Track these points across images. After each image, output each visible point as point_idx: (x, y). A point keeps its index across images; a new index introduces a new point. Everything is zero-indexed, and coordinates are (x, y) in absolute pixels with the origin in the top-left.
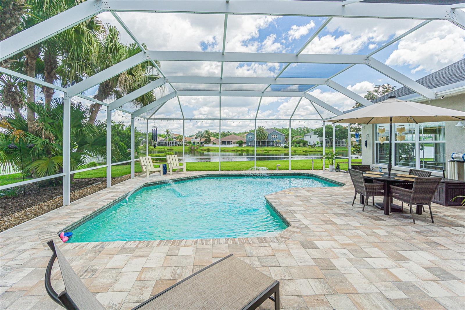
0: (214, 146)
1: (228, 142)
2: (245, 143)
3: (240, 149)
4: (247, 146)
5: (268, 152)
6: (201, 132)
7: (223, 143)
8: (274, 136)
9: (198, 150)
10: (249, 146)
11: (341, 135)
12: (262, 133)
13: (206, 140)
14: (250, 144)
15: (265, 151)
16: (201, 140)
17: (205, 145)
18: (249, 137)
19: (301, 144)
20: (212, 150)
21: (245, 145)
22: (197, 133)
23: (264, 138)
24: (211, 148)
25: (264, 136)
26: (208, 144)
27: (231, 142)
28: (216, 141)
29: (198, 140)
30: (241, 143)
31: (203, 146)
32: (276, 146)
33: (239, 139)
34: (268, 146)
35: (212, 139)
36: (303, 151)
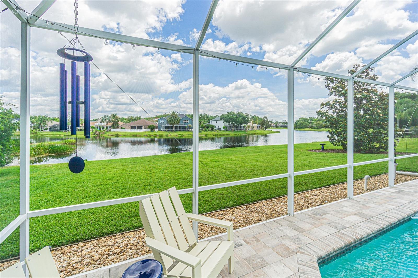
0: (123, 130)
1: (138, 126)
2: (157, 127)
3: (153, 133)
4: (159, 130)
5: (182, 137)
6: (108, 116)
7: (133, 127)
8: (186, 121)
9: (105, 135)
10: (161, 130)
11: (242, 121)
12: (175, 118)
13: (113, 125)
14: (162, 129)
15: (179, 136)
16: (107, 124)
17: (112, 130)
18: (161, 122)
19: (210, 129)
20: (120, 136)
21: (156, 130)
22: (102, 117)
23: (177, 123)
24: (120, 134)
25: (177, 121)
26: (116, 128)
27: (142, 126)
28: (124, 125)
29: (104, 124)
30: (152, 128)
31: (110, 131)
32: (188, 131)
33: (150, 124)
34: (180, 130)
35: (120, 123)
36: (214, 135)
